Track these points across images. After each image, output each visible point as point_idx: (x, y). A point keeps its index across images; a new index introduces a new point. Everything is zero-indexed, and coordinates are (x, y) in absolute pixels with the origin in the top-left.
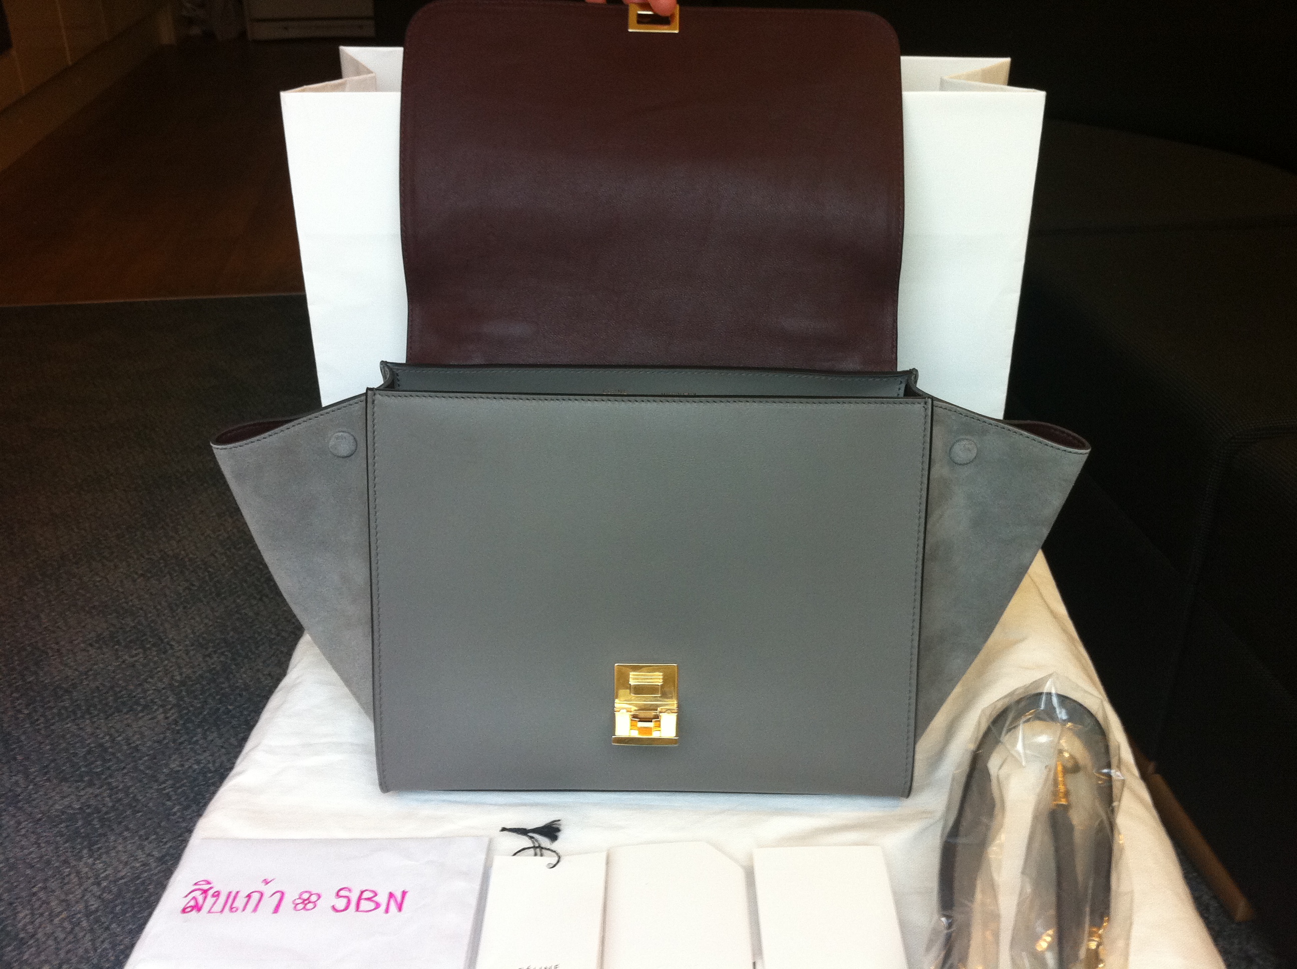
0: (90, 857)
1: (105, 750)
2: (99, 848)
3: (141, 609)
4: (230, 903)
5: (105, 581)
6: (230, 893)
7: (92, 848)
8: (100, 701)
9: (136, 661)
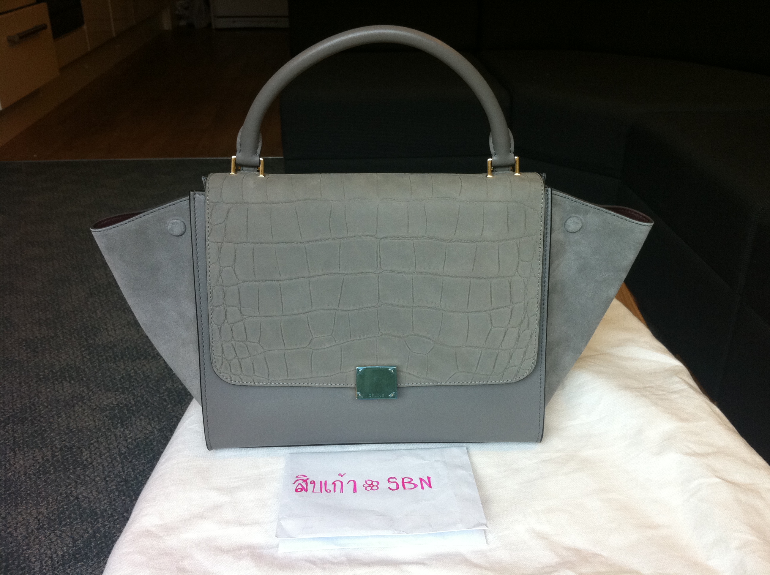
0: (122, 427)
1: (132, 377)
2: (127, 424)
7: (123, 423)
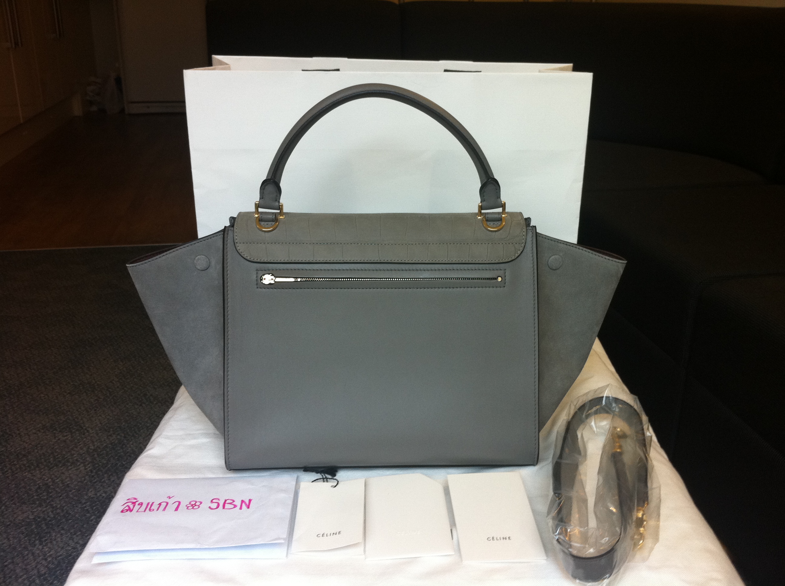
0: (40, 544)
1: (49, 487)
3: (69, 411)
4: (149, 507)
5: (47, 396)
6: (148, 504)
7: (42, 540)
8: (45, 461)
9: (67, 439)
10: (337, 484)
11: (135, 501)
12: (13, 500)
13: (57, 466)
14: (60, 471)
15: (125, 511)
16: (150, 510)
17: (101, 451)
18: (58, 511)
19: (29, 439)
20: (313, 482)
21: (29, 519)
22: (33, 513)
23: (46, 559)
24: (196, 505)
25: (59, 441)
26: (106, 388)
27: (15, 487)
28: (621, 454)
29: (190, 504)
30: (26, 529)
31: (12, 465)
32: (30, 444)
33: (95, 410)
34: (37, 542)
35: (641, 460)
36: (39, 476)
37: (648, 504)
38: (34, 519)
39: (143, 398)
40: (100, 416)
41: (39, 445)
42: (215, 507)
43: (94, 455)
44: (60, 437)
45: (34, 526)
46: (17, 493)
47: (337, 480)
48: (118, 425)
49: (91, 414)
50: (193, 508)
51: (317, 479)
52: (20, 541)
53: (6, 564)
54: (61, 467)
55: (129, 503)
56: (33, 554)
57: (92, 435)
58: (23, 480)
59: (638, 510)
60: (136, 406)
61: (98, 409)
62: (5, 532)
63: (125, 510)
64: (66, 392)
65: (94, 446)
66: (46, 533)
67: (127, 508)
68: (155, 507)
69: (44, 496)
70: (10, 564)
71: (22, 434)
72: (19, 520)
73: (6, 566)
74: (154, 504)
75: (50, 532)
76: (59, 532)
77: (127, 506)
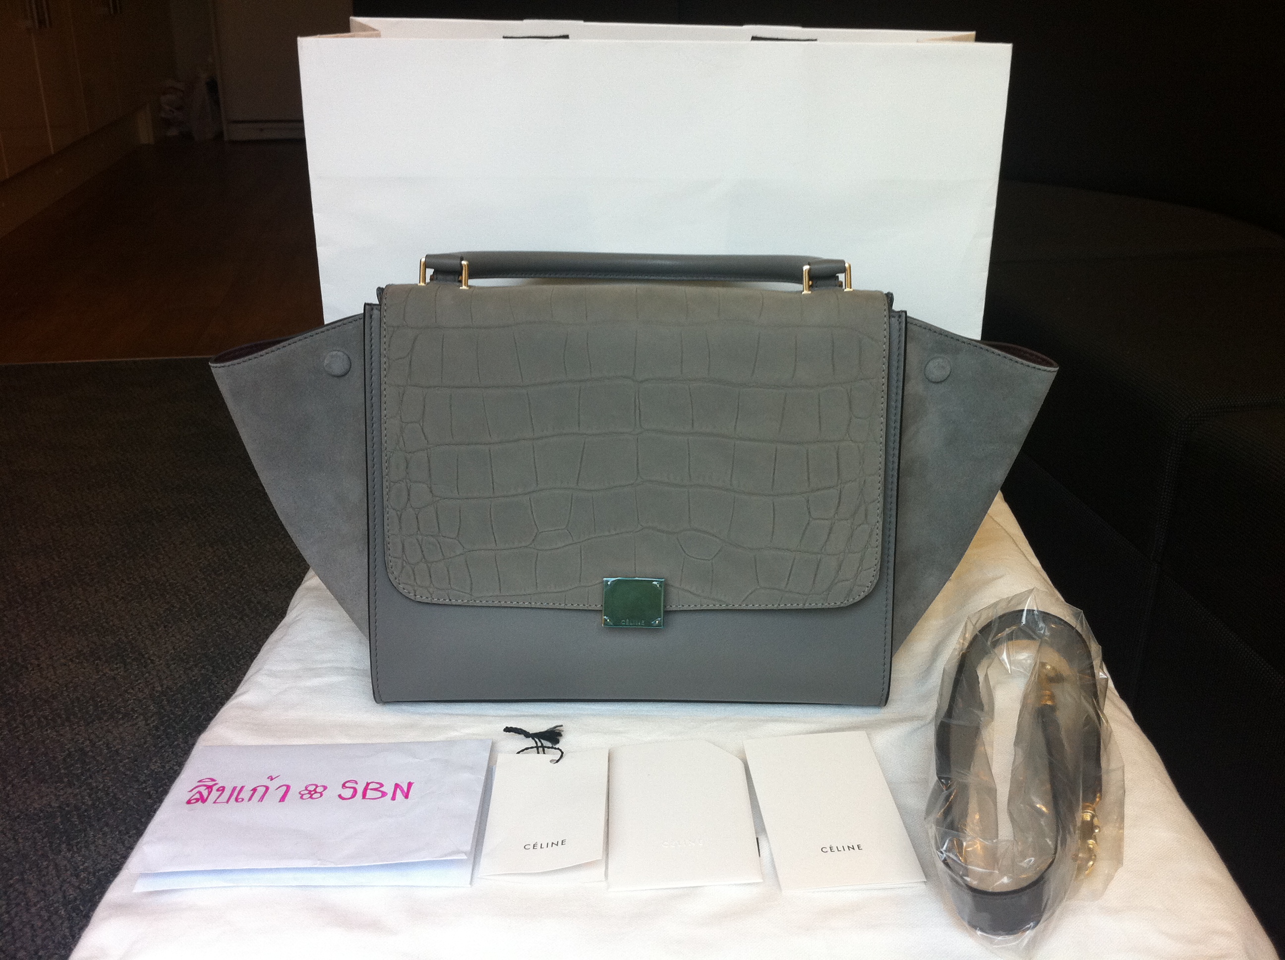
4: (236, 795)
6: (235, 788)
10: (562, 756)
11: (211, 783)
12: (25, 775)
13: (100, 719)
14: (105, 728)
15: (194, 801)
16: (237, 800)
17: (173, 695)
18: (100, 794)
19: (55, 673)
20: (519, 753)
21: (51, 806)
22: (57, 797)
23: (77, 876)
24: (316, 792)
25: (104, 678)
26: (184, 590)
27: (30, 754)
28: (1053, 709)
29: (306, 789)
30: (45, 824)
31: (26, 717)
32: (56, 682)
33: (165, 627)
34: (64, 846)
35: (1088, 719)
36: (69, 736)
37: (1101, 798)
38: (60, 807)
39: (246, 607)
40: (173, 636)
41: (71, 685)
42: (350, 797)
43: (163, 700)
44: (107, 670)
45: (59, 819)
46: (32, 764)
47: (560, 750)
48: (203, 652)
49: (158, 632)
50: (311, 797)
51: (527, 749)
52: (35, 843)
53: (11, 882)
54: (106, 721)
55: (201, 787)
56: (56, 865)
57: (159, 668)
58: (43, 742)
59: (1084, 808)
60: (234, 621)
61: (170, 625)
62: (11, 829)
63: (193, 799)
64: (117, 597)
65: (162, 686)
66: (80, 831)
67: (198, 796)
68: (245, 794)
69: (77, 769)
70: (18, 881)
71: (44, 665)
72: (35, 809)
73: (11, 886)
74: (244, 789)
75: (85, 830)
76: (101, 830)
77: (197, 793)
